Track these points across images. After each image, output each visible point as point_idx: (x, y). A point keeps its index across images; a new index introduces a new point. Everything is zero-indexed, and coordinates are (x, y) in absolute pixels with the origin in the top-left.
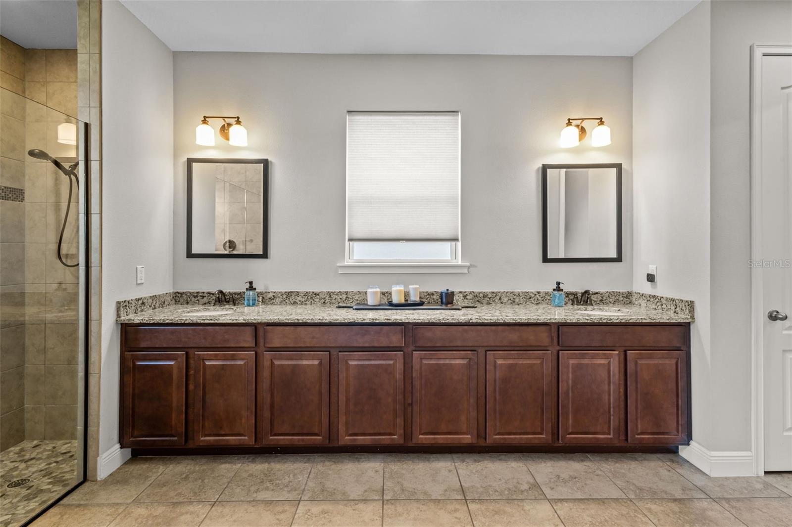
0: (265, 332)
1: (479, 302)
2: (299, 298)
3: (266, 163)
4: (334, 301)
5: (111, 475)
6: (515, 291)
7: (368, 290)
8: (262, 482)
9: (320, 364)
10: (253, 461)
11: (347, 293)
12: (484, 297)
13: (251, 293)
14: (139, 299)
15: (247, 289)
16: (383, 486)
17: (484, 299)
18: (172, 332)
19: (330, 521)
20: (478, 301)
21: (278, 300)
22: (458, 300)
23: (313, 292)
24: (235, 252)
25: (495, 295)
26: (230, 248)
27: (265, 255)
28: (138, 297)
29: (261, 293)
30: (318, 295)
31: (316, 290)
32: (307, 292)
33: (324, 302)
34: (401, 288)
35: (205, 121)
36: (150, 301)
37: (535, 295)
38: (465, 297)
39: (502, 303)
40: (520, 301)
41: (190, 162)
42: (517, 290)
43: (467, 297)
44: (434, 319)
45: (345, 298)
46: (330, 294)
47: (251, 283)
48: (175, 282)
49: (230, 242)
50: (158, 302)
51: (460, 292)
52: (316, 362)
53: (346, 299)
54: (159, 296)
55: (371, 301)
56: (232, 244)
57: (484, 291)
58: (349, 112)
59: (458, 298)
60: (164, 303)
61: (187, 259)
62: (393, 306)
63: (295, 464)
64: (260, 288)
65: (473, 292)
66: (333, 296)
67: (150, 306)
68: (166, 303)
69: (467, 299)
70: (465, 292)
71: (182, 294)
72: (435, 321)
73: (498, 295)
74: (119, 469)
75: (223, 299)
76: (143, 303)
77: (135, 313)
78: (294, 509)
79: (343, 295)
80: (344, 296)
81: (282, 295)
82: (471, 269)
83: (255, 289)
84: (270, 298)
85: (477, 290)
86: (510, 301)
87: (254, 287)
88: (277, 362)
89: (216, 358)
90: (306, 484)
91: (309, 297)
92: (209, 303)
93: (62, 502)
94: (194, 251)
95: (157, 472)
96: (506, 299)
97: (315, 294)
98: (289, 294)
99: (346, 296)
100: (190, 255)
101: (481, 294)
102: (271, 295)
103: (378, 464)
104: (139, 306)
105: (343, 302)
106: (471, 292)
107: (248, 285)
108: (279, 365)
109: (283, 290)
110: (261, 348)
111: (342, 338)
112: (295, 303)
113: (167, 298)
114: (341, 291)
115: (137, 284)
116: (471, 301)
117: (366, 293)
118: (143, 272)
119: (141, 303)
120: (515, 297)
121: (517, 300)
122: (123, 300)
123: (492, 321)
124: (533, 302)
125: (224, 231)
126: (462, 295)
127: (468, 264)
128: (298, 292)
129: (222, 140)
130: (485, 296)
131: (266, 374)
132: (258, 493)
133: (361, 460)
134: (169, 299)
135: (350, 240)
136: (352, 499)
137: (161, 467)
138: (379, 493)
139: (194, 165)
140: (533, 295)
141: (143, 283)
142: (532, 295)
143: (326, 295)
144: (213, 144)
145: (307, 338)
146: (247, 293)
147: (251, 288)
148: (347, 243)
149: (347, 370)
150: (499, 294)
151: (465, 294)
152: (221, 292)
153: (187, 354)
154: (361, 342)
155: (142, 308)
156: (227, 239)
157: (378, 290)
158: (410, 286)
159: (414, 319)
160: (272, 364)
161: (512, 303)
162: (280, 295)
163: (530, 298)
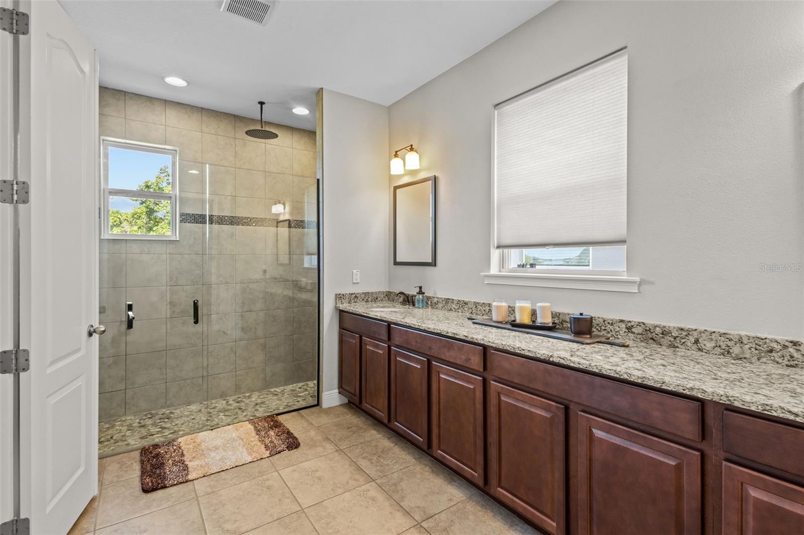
1: (654, 340)
2: (454, 306)
3: (435, 180)
4: (479, 312)
5: (329, 408)
6: (732, 332)
7: (494, 304)
8: (374, 454)
9: (421, 368)
10: (389, 438)
12: (662, 334)
13: (421, 296)
14: (352, 294)
15: (417, 293)
16: (436, 514)
17: (663, 338)
19: (368, 507)
20: (652, 339)
21: (440, 305)
22: (618, 332)
23: (463, 301)
25: (685, 333)
27: (434, 264)
28: (351, 292)
29: (428, 297)
30: (467, 304)
31: (466, 300)
32: (459, 301)
33: (471, 313)
34: (527, 305)
35: (396, 155)
36: (363, 296)
37: (785, 347)
38: (629, 329)
39: (700, 350)
40: (743, 352)
41: (396, 188)
42: (734, 332)
43: (634, 330)
44: (508, 346)
45: (488, 310)
47: (421, 288)
48: (388, 283)
50: (371, 298)
51: (622, 321)
52: (419, 366)
53: (489, 312)
54: (372, 293)
57: (663, 324)
58: (496, 105)
59: (618, 329)
60: (377, 299)
61: (395, 266)
62: (516, 326)
63: (408, 456)
64: (427, 292)
65: (644, 324)
66: (478, 307)
67: (363, 300)
68: (379, 299)
69: (633, 333)
70: (630, 322)
71: (391, 293)
72: (509, 350)
73: (692, 335)
74: (336, 406)
75: (406, 300)
76: (356, 297)
77: (349, 303)
78: (363, 483)
79: (486, 307)
81: (443, 301)
82: (643, 287)
83: (424, 293)
84: (435, 303)
85: (650, 321)
86: (718, 350)
87: (423, 291)
88: (398, 358)
90: (392, 473)
91: (461, 306)
93: (301, 411)
94: (398, 260)
95: (345, 417)
96: (709, 345)
97: (465, 303)
98: (447, 300)
99: (489, 308)
100: (396, 263)
101: (657, 329)
102: (435, 300)
103: (461, 495)
104: (352, 298)
105: (487, 314)
106: (639, 323)
107: (418, 290)
108: (399, 361)
109: (444, 297)
110: (391, 345)
111: (434, 349)
112: (451, 310)
113: (379, 295)
114: (485, 302)
115: (353, 283)
116: (639, 336)
118: (359, 275)
119: (354, 297)
120: (729, 343)
121: (736, 350)
122: (339, 293)
123: (581, 367)
124: (780, 361)
126: (623, 326)
127: (637, 279)
128: (453, 300)
130: (665, 332)
131: (393, 365)
132: (363, 460)
133: (454, 483)
134: (382, 296)
135: (497, 246)
136: (402, 505)
137: (350, 415)
138: (425, 517)
139: (398, 190)
140: (778, 347)
141: (358, 283)
142: (774, 345)
143: (473, 305)
144: (401, 172)
146: (418, 296)
147: (421, 292)
148: (496, 252)
149: (439, 382)
150: (695, 334)
151: (629, 324)
152: (403, 294)
153: (360, 338)
155: (355, 300)
157: (504, 304)
158: (538, 304)
159: (489, 342)
160: (396, 359)
161: (723, 354)
162: (441, 301)
163: (771, 351)
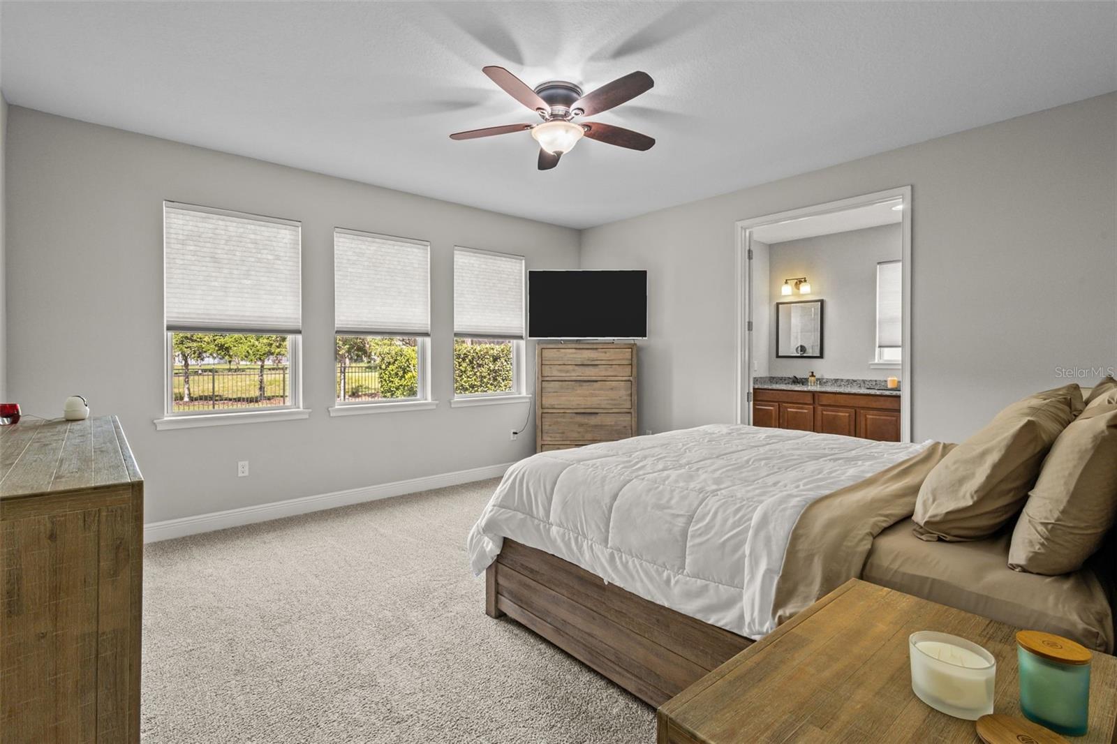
0: (819, 396)
2: (843, 383)
3: (822, 302)
4: (866, 386)
7: (889, 379)
9: (849, 416)
11: (876, 381)
13: (813, 378)
14: (755, 378)
18: (772, 393)
21: (829, 383)
23: (852, 380)
24: (805, 355)
26: (801, 351)
27: (821, 356)
29: (819, 379)
30: (856, 381)
31: (855, 378)
32: (848, 380)
33: (860, 386)
35: (786, 283)
36: (760, 379)
41: (778, 304)
46: (864, 381)
47: (812, 373)
48: (770, 369)
49: (801, 346)
50: (763, 381)
52: (847, 414)
53: (875, 385)
54: (763, 377)
55: (890, 386)
56: (803, 349)
58: (879, 263)
60: (765, 381)
61: (776, 358)
64: (818, 376)
66: (866, 382)
67: (760, 382)
71: (774, 378)
75: (796, 381)
80: (874, 383)
83: (815, 376)
88: (825, 413)
89: (793, 408)
91: (850, 383)
92: (789, 383)
94: (780, 355)
97: (854, 381)
98: (836, 380)
100: (778, 356)
102: (824, 381)
105: (873, 386)
107: (811, 374)
108: (826, 415)
109: (833, 378)
110: (816, 405)
111: (862, 403)
112: (840, 386)
117: (886, 381)
125: (797, 338)
128: (842, 379)
129: (796, 290)
131: (819, 418)
134: (767, 379)
135: (880, 347)
139: (780, 306)
143: (861, 382)
144: (790, 294)
145: (842, 400)
146: (810, 378)
147: (813, 376)
148: (877, 350)
149: (866, 420)
152: (795, 377)
153: (779, 405)
154: (874, 405)
156: (799, 345)
157: (896, 379)
160: (822, 414)
162: (831, 380)
